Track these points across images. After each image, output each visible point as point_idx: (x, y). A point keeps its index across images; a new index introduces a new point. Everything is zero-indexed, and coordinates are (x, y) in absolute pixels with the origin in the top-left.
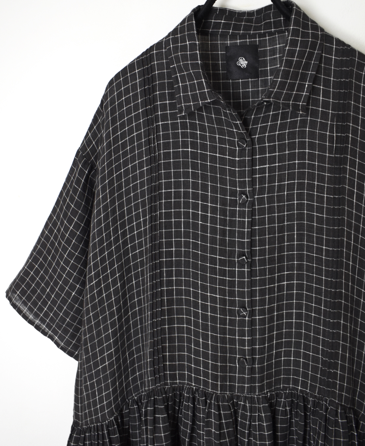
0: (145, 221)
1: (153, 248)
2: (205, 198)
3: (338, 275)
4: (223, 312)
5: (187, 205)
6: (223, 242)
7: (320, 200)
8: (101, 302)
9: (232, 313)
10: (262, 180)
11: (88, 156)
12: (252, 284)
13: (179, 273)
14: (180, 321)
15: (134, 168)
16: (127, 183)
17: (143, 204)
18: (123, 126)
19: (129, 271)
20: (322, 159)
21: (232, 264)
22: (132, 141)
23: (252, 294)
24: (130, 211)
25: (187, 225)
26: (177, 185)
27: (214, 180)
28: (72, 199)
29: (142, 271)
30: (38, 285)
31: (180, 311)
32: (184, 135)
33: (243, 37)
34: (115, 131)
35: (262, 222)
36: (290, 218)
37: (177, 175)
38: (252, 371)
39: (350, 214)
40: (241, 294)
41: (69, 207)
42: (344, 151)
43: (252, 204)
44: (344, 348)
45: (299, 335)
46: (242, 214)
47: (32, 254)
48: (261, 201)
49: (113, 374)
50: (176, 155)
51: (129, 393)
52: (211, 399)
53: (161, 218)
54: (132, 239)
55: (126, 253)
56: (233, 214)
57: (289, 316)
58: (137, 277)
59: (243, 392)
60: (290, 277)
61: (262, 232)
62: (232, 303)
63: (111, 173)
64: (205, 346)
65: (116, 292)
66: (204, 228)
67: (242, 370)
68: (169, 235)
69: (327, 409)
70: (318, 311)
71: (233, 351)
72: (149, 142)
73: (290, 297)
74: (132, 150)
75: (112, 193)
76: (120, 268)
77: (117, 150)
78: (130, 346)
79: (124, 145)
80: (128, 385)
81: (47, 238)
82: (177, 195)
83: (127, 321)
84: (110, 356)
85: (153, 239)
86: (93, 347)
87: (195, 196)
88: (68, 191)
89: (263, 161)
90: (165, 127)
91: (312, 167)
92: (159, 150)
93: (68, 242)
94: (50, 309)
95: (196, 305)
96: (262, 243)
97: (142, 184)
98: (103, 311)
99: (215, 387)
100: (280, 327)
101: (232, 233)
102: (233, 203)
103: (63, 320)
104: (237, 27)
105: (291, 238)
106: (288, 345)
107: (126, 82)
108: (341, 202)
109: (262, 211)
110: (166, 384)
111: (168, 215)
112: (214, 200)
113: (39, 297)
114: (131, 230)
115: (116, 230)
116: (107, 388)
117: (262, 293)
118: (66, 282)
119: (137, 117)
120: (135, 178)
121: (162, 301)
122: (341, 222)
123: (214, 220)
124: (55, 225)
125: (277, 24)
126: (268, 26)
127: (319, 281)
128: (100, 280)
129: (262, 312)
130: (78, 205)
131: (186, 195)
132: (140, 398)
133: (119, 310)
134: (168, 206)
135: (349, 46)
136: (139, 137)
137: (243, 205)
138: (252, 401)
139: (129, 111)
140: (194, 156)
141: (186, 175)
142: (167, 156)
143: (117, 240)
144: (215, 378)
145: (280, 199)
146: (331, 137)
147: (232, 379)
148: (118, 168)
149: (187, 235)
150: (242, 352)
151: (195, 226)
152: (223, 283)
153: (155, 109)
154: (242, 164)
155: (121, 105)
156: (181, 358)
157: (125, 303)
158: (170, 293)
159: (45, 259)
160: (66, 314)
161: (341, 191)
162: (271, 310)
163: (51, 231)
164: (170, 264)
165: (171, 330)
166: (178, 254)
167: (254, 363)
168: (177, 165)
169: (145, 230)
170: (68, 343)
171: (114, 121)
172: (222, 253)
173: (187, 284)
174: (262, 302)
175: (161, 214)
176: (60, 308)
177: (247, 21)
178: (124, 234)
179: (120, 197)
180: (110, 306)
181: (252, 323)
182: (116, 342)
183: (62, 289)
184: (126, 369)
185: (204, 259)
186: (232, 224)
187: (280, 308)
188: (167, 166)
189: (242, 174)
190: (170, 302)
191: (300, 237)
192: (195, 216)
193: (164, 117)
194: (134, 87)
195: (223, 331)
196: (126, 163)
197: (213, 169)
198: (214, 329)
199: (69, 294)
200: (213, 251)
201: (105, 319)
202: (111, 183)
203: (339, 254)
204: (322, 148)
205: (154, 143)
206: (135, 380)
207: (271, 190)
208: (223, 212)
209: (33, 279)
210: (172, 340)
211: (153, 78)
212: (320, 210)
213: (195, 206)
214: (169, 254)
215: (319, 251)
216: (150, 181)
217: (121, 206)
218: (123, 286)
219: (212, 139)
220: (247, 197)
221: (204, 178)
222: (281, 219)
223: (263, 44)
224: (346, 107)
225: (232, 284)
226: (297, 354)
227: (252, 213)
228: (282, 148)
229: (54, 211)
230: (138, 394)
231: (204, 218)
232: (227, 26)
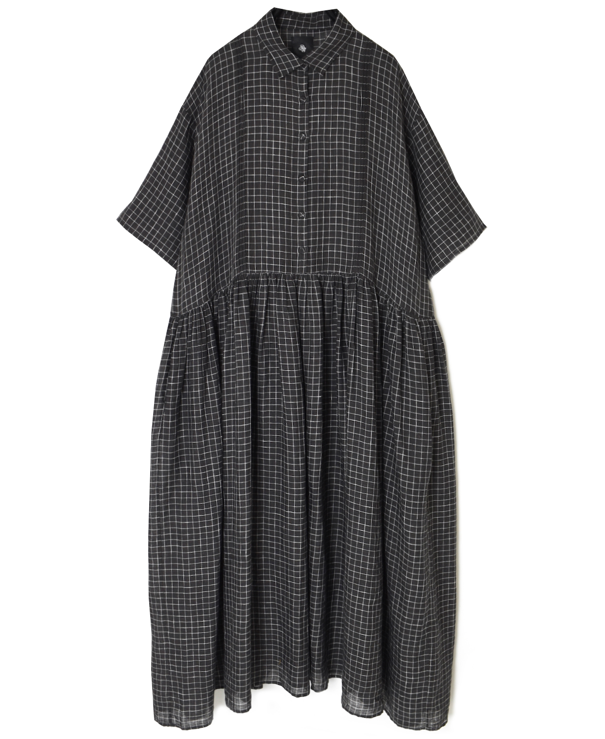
0: (234, 157)
1: (239, 174)
2: (277, 138)
3: (364, 190)
4: (289, 215)
5: (264, 144)
6: (289, 167)
7: (352, 140)
8: (201, 214)
9: (294, 216)
10: (315, 125)
11: (189, 112)
12: (308, 195)
13: (257, 192)
14: (258, 226)
15: (227, 119)
16: (222, 129)
17: (233, 144)
18: (220, 88)
19: (221, 194)
20: (353, 114)
21: (295, 182)
22: (226, 99)
23: (308, 202)
24: (223, 150)
25: (264, 157)
26: (258, 130)
27: (283, 125)
28: (177, 143)
29: (231, 194)
30: (146, 210)
31: (258, 220)
32: (264, 96)
33: (303, 31)
34: (214, 92)
35: (315, 153)
36: (334, 152)
37: (258, 123)
38: (308, 256)
39: (371, 151)
40: (301, 203)
41: (175, 148)
42: (367, 108)
43: (309, 141)
44: (368, 239)
45: (339, 234)
46: (302, 148)
47: (141, 187)
48: (314, 139)
49: (208, 268)
50: (258, 109)
51: (219, 287)
52: (281, 278)
53: (246, 153)
54: (224, 170)
55: (219, 180)
56: (296, 148)
57: (333, 220)
58: (226, 198)
59: (302, 272)
60: (333, 194)
61: (315, 160)
62: (295, 209)
63: (210, 122)
64: (276, 241)
65: (212, 208)
66: (276, 158)
67: (301, 257)
68: (251, 165)
69: (357, 280)
70: (351, 216)
71: (295, 243)
72: (238, 100)
73: (333, 207)
74: (226, 106)
75: (211, 136)
76: (215, 190)
77: (215, 106)
78: (220, 250)
79: (220, 102)
80: (218, 280)
81: (155, 174)
82: (258, 137)
83: (219, 230)
84: (207, 255)
85: (240, 167)
86: (194, 249)
87: (270, 137)
88: (174, 137)
89: (315, 112)
90: (251, 90)
91: (347, 119)
92: (246, 105)
93: (174, 174)
94: (157, 227)
95: (270, 213)
96: (315, 167)
97: (233, 130)
98: (202, 221)
99: (283, 269)
100: (326, 228)
101: (295, 161)
102: (296, 141)
103: (167, 235)
104: (299, 24)
105: (334, 166)
106: (332, 241)
107: (223, 57)
108: (365, 142)
109: (315, 146)
110: (248, 272)
111: (251, 151)
112: (283, 139)
113: (147, 219)
114: (224, 163)
115: (213, 163)
116: (203, 279)
117: (315, 201)
118: (171, 205)
119: (231, 83)
120: (227, 126)
121: (246, 211)
122: (365, 155)
123: (283, 152)
124: (162, 163)
125: (326, 24)
126: (320, 24)
127: (352, 195)
128: (201, 199)
129: (314, 215)
130: (182, 147)
131: (264, 137)
132: (226, 291)
133: (213, 221)
134: (251, 144)
135: (372, 41)
136: (232, 97)
137: (302, 141)
138: (308, 278)
139: (225, 78)
140: (270, 109)
141: (264, 123)
142: (251, 110)
143: (213, 170)
144: (283, 262)
145: (327, 139)
146: (359, 100)
147: (294, 263)
148: (216, 119)
149: (264, 165)
150: (301, 244)
151: (270, 158)
152: (288, 195)
153: (245, 77)
154: (302, 114)
155: (219, 74)
156: (258, 253)
157: (218, 217)
158: (251, 206)
159: (153, 190)
160: (170, 230)
161: (365, 135)
162: (321, 215)
163: (158, 169)
164: (251, 185)
165: (252, 233)
166: (257, 178)
167: (309, 251)
168: (258, 116)
169: (234, 163)
170: (170, 254)
171: (214, 85)
172: (289, 174)
173: (263, 199)
174: (315, 208)
175: (246, 150)
176: (165, 226)
177: (307, 20)
178: (218, 166)
179: (216, 139)
180: (207, 218)
181: (308, 222)
182: (211, 245)
183: (167, 211)
184: (217, 267)
185: (276, 179)
186: (295, 154)
187: (326, 214)
188: (251, 117)
189: (302, 121)
190: (251, 213)
191: (340, 166)
192: (270, 151)
193: (251, 83)
194: (230, 61)
195: (289, 229)
196: (221, 116)
197: (283, 118)
198: (282, 228)
199: (173, 215)
200: (282, 173)
201: (203, 228)
202: (211, 129)
203: (364, 176)
204: (354, 106)
205: (243, 101)
206: (223, 277)
207: (321, 132)
208: (289, 146)
209: (142, 206)
210: (252, 240)
211: (244, 56)
212: (352, 147)
213: (270, 144)
214: (251, 178)
215: (352, 175)
216: (238, 127)
217: (217, 146)
218: (217, 204)
219: (283, 97)
220: (305, 135)
221: (277, 124)
222: (327, 153)
223: (316, 36)
224: (368, 80)
225: (294, 196)
226: (338, 248)
227: (308, 147)
228: (328, 105)
229: (161, 153)
230: (225, 288)
231: (276, 152)
232: (293, 23)
